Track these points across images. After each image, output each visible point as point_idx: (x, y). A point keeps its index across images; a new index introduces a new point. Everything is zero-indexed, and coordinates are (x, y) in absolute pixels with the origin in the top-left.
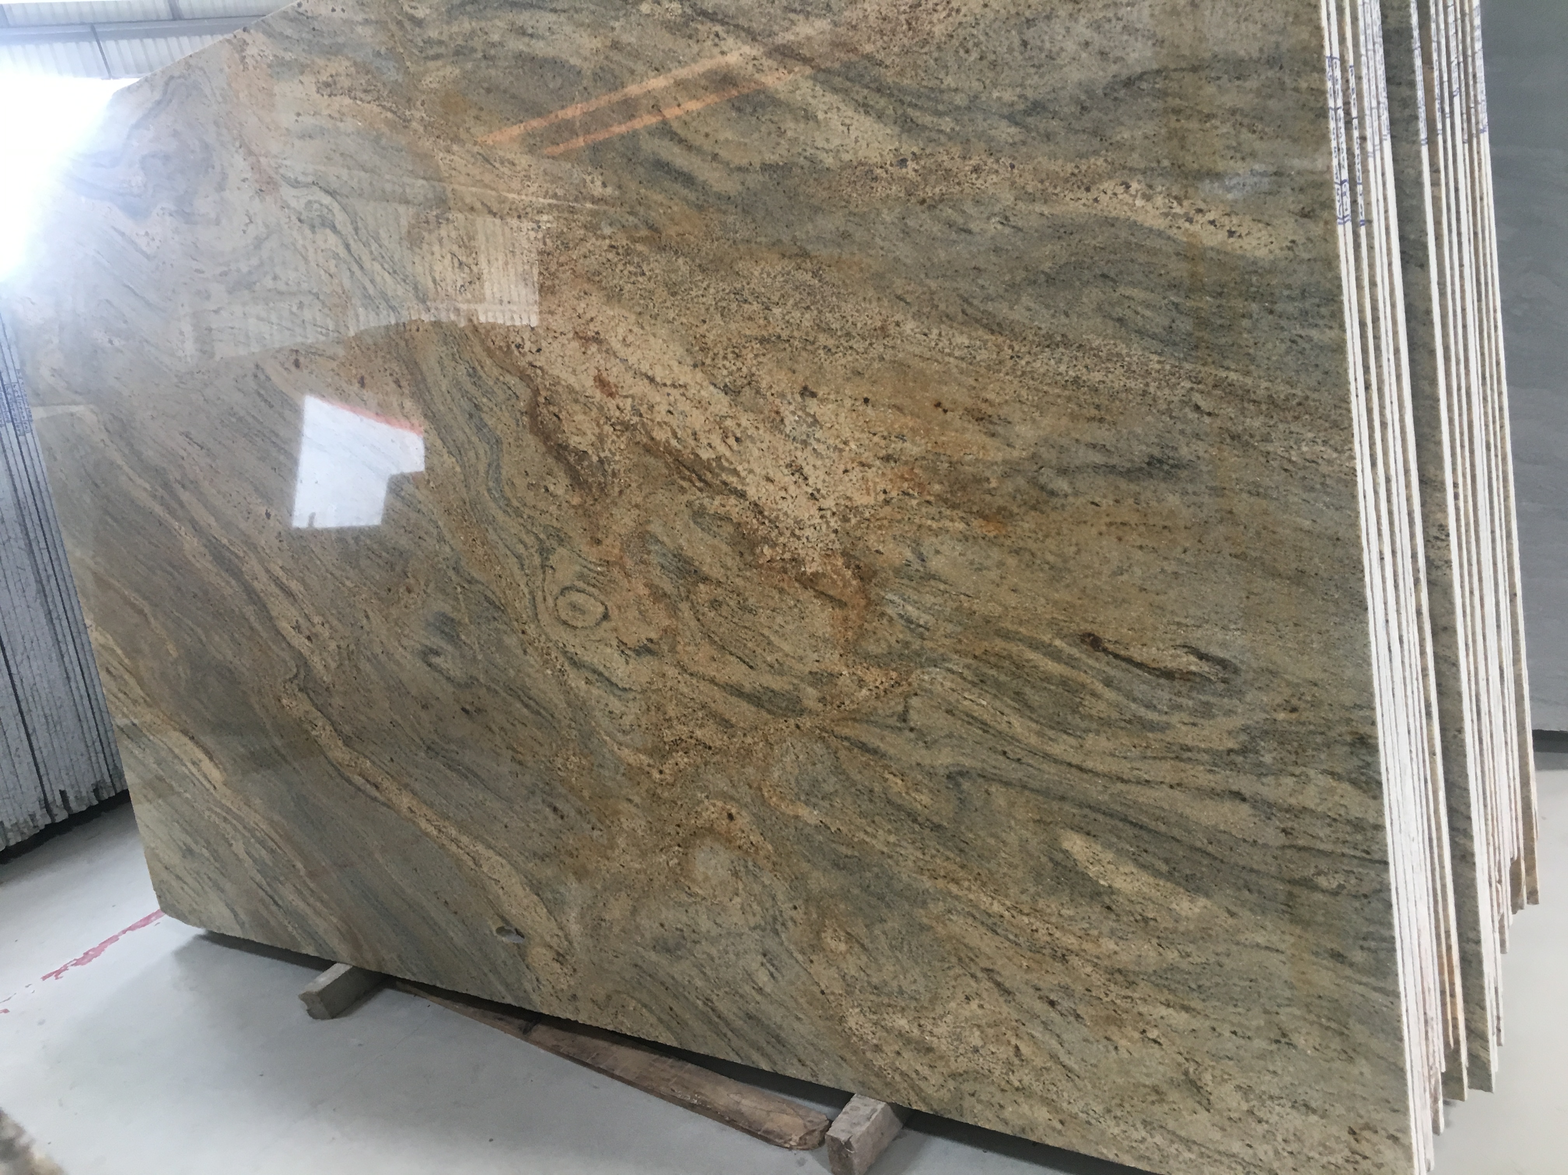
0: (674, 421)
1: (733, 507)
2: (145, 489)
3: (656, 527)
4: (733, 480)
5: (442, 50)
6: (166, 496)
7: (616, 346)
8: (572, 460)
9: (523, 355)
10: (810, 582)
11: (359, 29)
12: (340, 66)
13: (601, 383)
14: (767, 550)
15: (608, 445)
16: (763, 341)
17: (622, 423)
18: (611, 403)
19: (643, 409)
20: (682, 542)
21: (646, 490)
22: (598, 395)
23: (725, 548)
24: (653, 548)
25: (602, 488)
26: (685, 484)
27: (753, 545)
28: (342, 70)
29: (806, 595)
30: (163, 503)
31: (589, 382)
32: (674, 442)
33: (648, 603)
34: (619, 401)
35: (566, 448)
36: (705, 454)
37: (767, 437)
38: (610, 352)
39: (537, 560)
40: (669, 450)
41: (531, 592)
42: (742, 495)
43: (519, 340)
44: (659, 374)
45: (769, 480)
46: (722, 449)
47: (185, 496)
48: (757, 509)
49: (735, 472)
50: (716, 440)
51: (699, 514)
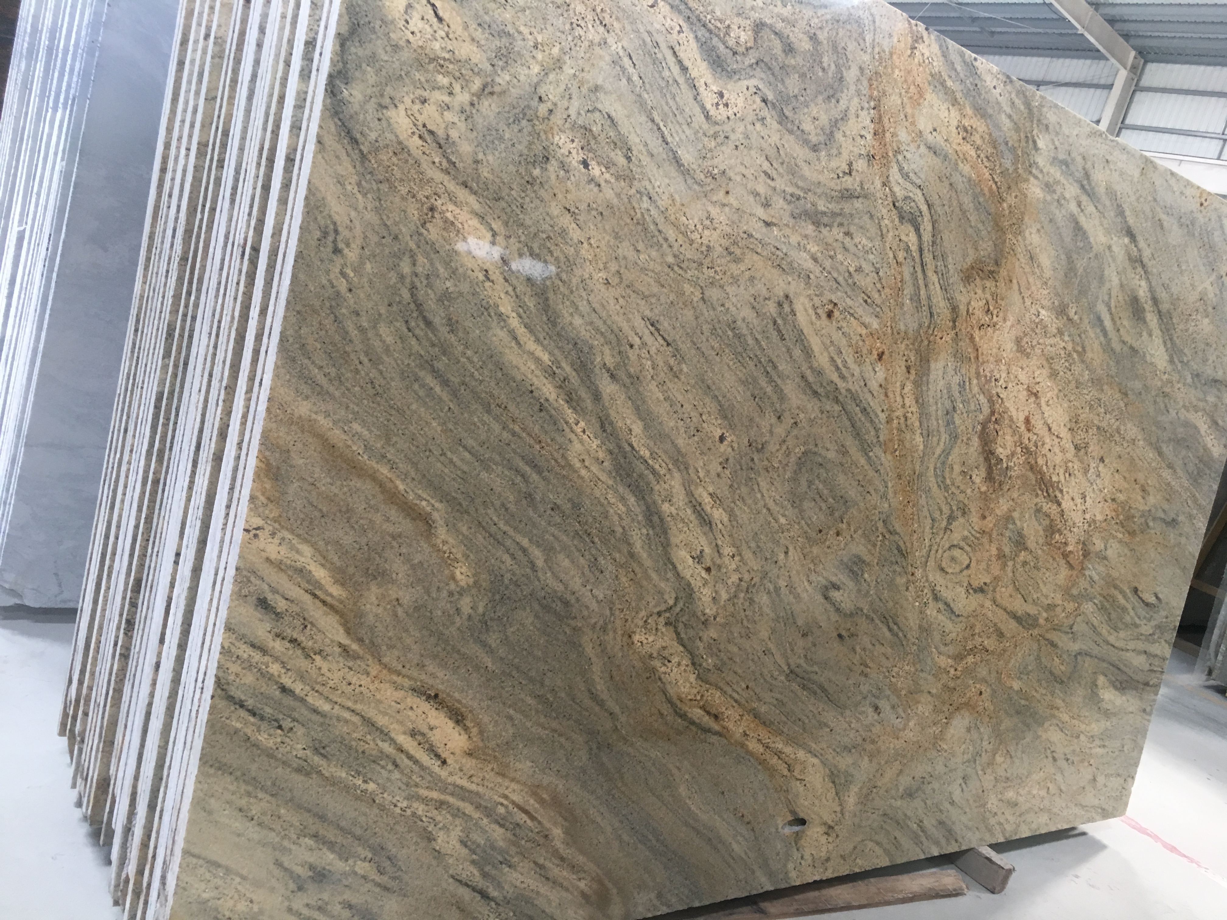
0: (1049, 455)
1: (1053, 509)
2: (538, 360)
3: (1016, 515)
4: (1059, 495)
5: (1040, 176)
6: (574, 379)
7: (1043, 404)
8: (993, 462)
9: (996, 386)
10: (1065, 556)
11: (1003, 116)
12: (980, 126)
13: (1027, 421)
14: (1057, 536)
15: (1015, 459)
16: (1098, 428)
17: (1026, 448)
18: (1027, 435)
19: (1040, 444)
20: (1025, 525)
21: (1021, 491)
22: (1023, 428)
23: (1042, 533)
24: (1011, 526)
25: (1001, 484)
26: (1040, 492)
27: (1053, 533)
28: (980, 130)
29: (1063, 562)
30: (562, 384)
31: (1022, 418)
32: (1044, 467)
33: (993, 559)
34: (1030, 435)
35: (993, 454)
36: (1055, 479)
37: (1081, 477)
38: (1039, 405)
39: (944, 523)
40: (1040, 472)
41: (931, 546)
42: (1059, 504)
43: (998, 376)
44: (1054, 427)
45: (1073, 499)
46: (1062, 478)
47: (608, 388)
48: (1062, 513)
49: (1061, 491)
50: (1062, 472)
51: (1038, 510)
